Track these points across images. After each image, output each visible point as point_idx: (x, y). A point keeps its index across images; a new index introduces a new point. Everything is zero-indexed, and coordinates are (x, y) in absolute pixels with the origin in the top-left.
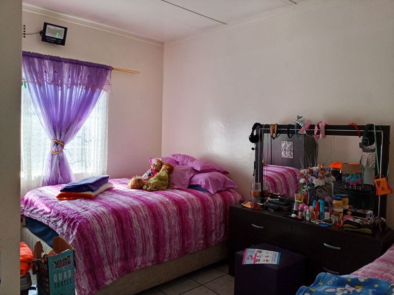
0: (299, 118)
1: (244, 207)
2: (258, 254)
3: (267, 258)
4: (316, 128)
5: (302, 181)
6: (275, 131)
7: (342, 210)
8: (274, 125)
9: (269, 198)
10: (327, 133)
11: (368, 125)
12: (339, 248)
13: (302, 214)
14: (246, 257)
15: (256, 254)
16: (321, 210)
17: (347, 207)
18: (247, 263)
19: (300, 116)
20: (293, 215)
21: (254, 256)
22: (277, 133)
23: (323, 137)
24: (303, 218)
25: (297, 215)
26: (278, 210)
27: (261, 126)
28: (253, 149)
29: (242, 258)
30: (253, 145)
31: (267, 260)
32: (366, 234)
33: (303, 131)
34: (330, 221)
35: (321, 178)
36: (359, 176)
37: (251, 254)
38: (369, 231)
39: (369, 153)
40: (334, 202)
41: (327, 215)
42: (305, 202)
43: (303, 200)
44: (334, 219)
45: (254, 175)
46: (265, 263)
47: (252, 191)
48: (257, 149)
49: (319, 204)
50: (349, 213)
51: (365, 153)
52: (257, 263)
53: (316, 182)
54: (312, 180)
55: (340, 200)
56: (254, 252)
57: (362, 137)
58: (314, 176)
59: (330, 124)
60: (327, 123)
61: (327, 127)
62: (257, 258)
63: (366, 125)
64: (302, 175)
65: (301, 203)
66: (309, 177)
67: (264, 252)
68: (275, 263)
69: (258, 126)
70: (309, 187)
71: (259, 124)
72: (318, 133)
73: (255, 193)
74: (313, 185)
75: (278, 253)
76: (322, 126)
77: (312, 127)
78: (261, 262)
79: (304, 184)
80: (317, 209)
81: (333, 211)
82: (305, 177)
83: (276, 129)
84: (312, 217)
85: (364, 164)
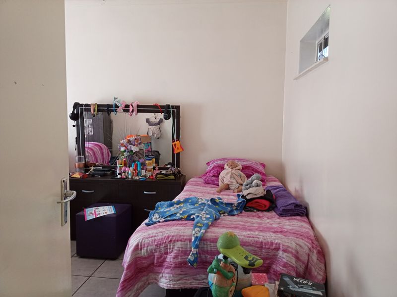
0: (115, 99)
1: (73, 177)
2: (97, 210)
3: (106, 211)
4: (131, 107)
5: (122, 149)
6: (96, 110)
7: (152, 167)
8: (94, 105)
9: (92, 168)
10: (139, 111)
11: (167, 105)
12: (155, 193)
13: (125, 175)
14: (87, 215)
15: (95, 211)
16: (138, 169)
17: (155, 165)
18: (89, 219)
19: (116, 97)
20: (119, 176)
21: (93, 213)
22: (97, 111)
23: (136, 114)
24: (127, 178)
25: (121, 175)
26: (104, 175)
27: (82, 105)
28: (74, 126)
29: (83, 217)
30: (74, 123)
31: (106, 213)
32: (171, 179)
33: (120, 110)
34: (145, 176)
35: (137, 146)
36: (149, 144)
37: (90, 212)
38: (173, 177)
39: (153, 127)
40: (147, 162)
41: (143, 173)
42: (125, 165)
43: (124, 164)
44: (148, 174)
45: (76, 150)
46: (105, 214)
47: (77, 164)
48: (78, 125)
49: (137, 165)
50: (157, 168)
51: (150, 127)
52: (99, 216)
53: (135, 149)
54: (131, 148)
55: (151, 160)
56: (92, 210)
57: (163, 114)
58: (131, 144)
59: (140, 104)
60: (138, 103)
61: (138, 106)
62: (97, 213)
63: (165, 105)
64: (122, 145)
65: (123, 167)
66: (128, 146)
67: (101, 208)
68: (113, 212)
69: (78, 106)
70: (128, 154)
71: (78, 104)
72: (133, 111)
73: (79, 165)
74: (132, 151)
75: (112, 206)
76: (135, 105)
77: (127, 106)
78: (101, 215)
79: (125, 151)
80: (135, 169)
81: (146, 169)
82: (125, 146)
83: (96, 108)
84: (133, 175)
85: (151, 134)
